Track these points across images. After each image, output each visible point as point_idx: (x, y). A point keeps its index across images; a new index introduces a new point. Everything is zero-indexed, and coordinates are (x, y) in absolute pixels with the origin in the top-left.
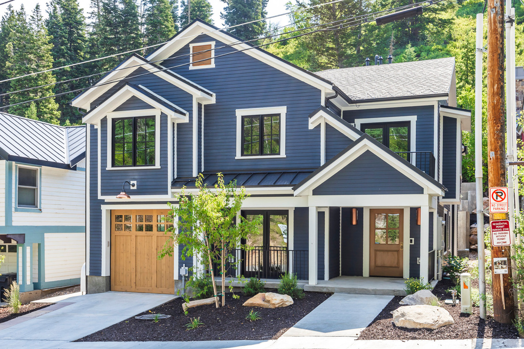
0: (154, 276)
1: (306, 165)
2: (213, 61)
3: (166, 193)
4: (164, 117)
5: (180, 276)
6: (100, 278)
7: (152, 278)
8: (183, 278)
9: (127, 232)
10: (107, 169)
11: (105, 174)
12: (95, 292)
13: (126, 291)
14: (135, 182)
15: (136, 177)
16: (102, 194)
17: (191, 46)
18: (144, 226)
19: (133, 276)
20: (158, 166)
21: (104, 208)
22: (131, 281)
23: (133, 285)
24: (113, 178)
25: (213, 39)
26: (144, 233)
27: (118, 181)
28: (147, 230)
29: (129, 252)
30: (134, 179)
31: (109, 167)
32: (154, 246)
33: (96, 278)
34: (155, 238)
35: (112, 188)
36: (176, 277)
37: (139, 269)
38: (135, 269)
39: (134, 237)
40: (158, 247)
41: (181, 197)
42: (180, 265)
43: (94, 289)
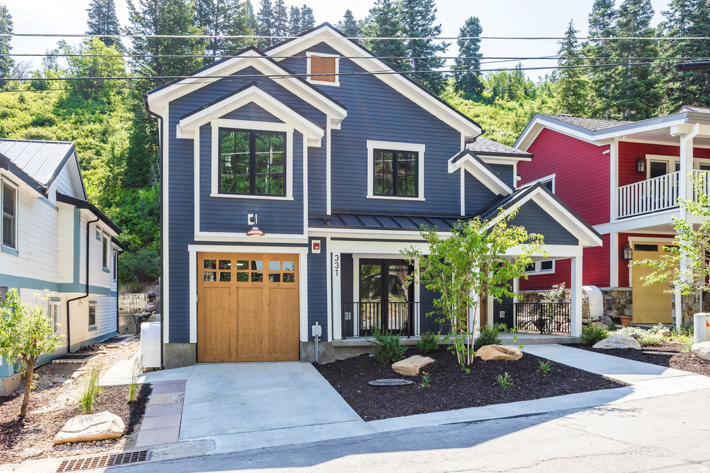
0: (266, 340)
1: (446, 211)
2: (337, 77)
3: (301, 232)
4: (298, 136)
5: (311, 338)
6: (186, 346)
7: (261, 342)
8: (317, 340)
9: (224, 284)
10: (211, 195)
11: (206, 202)
13: (223, 362)
14: (255, 216)
15: (257, 209)
16: (202, 229)
17: (309, 54)
18: (250, 275)
19: (233, 341)
20: (289, 196)
21: (193, 250)
22: (229, 347)
23: (234, 354)
24: (218, 208)
25: (337, 53)
26: (250, 283)
27: (229, 213)
28: (254, 280)
29: (227, 309)
30: (254, 212)
31: (214, 193)
32: (266, 301)
33: (180, 347)
34: (266, 291)
35: (218, 222)
36: (304, 338)
37: (241, 332)
38: (235, 332)
39: (233, 289)
40: (270, 301)
41: (311, 239)
42: (311, 323)
43: (176, 361)
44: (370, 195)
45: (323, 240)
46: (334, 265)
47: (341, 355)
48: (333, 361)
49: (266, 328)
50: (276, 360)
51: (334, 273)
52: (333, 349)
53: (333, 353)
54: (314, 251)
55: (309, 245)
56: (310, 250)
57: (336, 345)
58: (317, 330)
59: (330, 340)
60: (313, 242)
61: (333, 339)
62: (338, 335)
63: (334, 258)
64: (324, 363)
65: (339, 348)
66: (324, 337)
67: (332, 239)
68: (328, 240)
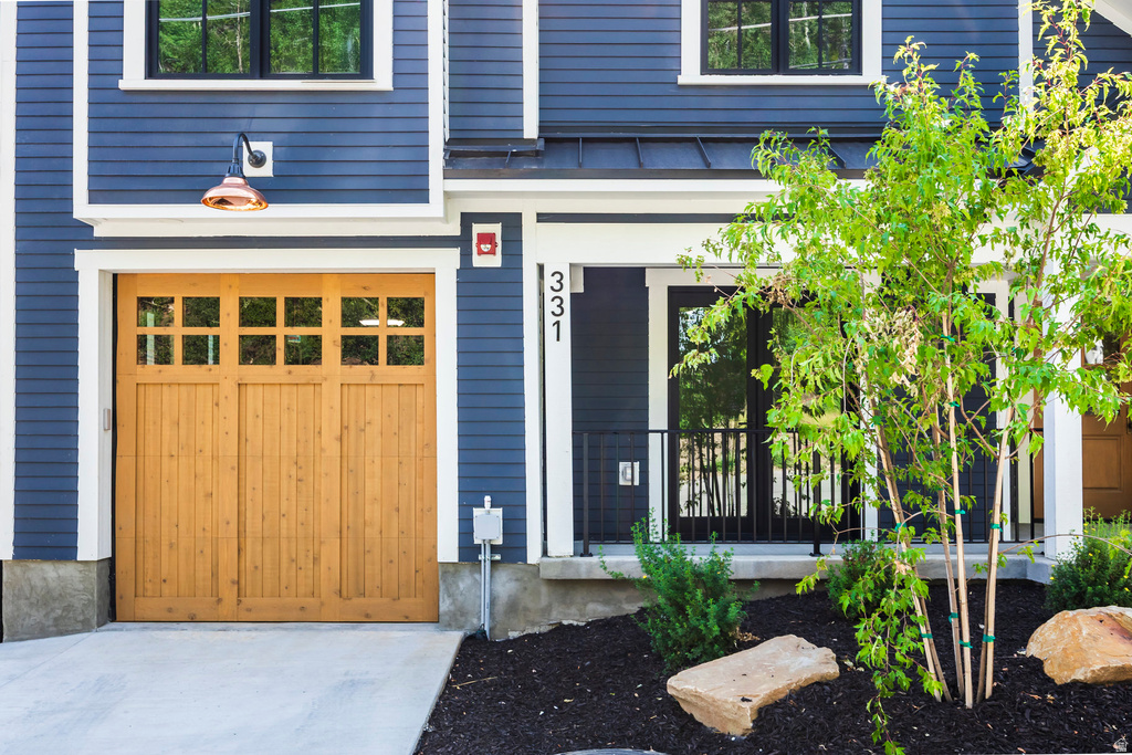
0: (330, 554)
3: (420, 194)
5: (469, 551)
6: (66, 570)
7: (316, 560)
8: (485, 556)
9: (195, 372)
10: (123, 85)
11: (110, 110)
12: (42, 633)
13: (193, 620)
14: (265, 147)
15: (272, 125)
16: (96, 196)
18: (280, 344)
19: (228, 555)
20: (383, 78)
21: (90, 267)
22: (215, 575)
23: (229, 595)
24: (150, 125)
26: (280, 369)
28: (293, 360)
29: (208, 453)
30: (262, 135)
31: (133, 76)
32: (331, 427)
34: (331, 393)
36: (447, 549)
37: (253, 525)
38: (234, 525)
39: (228, 388)
40: (344, 428)
41: (468, 219)
42: (468, 501)
43: (37, 616)
44: (690, 72)
45: (512, 223)
46: (551, 306)
47: (573, 610)
48: (544, 629)
49: (329, 515)
50: (366, 619)
51: (550, 331)
52: (544, 589)
53: (544, 601)
54: (478, 261)
55: (462, 242)
56: (466, 256)
57: (553, 574)
58: (489, 524)
59: (534, 555)
60: (477, 229)
61: (545, 553)
62: (562, 540)
63: (550, 281)
64: (513, 635)
65: (567, 586)
66: (512, 547)
67: (543, 218)
68: (529, 225)
